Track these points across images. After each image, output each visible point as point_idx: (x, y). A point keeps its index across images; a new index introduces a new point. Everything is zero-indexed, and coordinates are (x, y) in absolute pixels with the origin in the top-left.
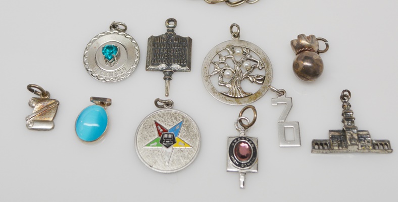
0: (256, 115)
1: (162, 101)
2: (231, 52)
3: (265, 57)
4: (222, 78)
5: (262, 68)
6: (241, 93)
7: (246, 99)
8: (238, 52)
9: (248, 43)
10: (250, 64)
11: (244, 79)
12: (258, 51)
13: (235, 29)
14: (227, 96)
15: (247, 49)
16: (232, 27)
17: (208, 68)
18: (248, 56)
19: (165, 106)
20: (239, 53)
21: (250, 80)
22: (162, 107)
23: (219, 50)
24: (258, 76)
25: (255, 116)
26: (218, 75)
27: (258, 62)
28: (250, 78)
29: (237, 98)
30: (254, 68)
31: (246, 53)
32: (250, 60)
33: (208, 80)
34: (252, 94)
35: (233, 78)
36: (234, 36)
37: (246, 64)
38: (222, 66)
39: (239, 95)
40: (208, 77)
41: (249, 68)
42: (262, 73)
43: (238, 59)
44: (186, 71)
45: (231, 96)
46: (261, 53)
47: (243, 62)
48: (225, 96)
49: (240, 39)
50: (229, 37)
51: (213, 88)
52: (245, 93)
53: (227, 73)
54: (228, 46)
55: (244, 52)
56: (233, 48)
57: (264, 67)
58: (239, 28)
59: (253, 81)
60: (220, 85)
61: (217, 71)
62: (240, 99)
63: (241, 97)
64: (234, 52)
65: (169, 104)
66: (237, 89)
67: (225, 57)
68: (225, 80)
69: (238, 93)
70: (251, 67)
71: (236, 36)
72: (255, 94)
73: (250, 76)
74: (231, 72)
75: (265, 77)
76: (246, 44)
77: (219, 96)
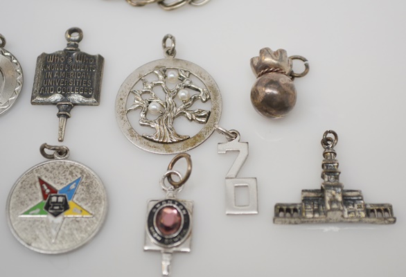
0: (191, 167)
1: (50, 147)
2: (161, 77)
3: (213, 83)
4: (146, 114)
5: (207, 100)
6: (172, 136)
7: (180, 145)
8: (172, 75)
9: (187, 63)
10: (189, 94)
11: (178, 115)
12: (202, 75)
13: (169, 43)
14: (152, 140)
15: (185, 71)
16: (165, 40)
17: (125, 100)
18: (187, 83)
19: (56, 156)
20: (172, 78)
21: (187, 117)
22: (52, 157)
23: (143, 74)
24: (200, 112)
25: (189, 168)
26: (139, 110)
27: (201, 90)
28: (188, 114)
29: (167, 143)
30: (195, 99)
31: (184, 79)
32: (189, 87)
33: (125, 117)
34: (189, 138)
35: (162, 114)
36: (167, 52)
37: (183, 93)
38: (147, 97)
39: (169, 138)
40: (125, 113)
41: (186, 99)
42: (207, 107)
43: (172, 87)
44: (92, 105)
45: (157, 140)
46: (206, 78)
47: (178, 90)
48: (147, 141)
49: (177, 57)
50: (159, 54)
51: (131, 129)
52: (179, 136)
53: (152, 106)
54: (157, 68)
55: (180, 76)
56: (165, 71)
57: (210, 98)
58: (174, 42)
59: (192, 119)
60: (142, 125)
61: (138, 104)
62: (170, 145)
63: (173, 142)
64: (165, 77)
65: (62, 152)
66: (166, 130)
67: (152, 83)
68: (150, 117)
69: (168, 135)
70: (191, 99)
71: (171, 52)
72: (194, 137)
73: (188, 111)
74: (158, 105)
75: (209, 113)
76: (184, 65)
77: (139, 141)
